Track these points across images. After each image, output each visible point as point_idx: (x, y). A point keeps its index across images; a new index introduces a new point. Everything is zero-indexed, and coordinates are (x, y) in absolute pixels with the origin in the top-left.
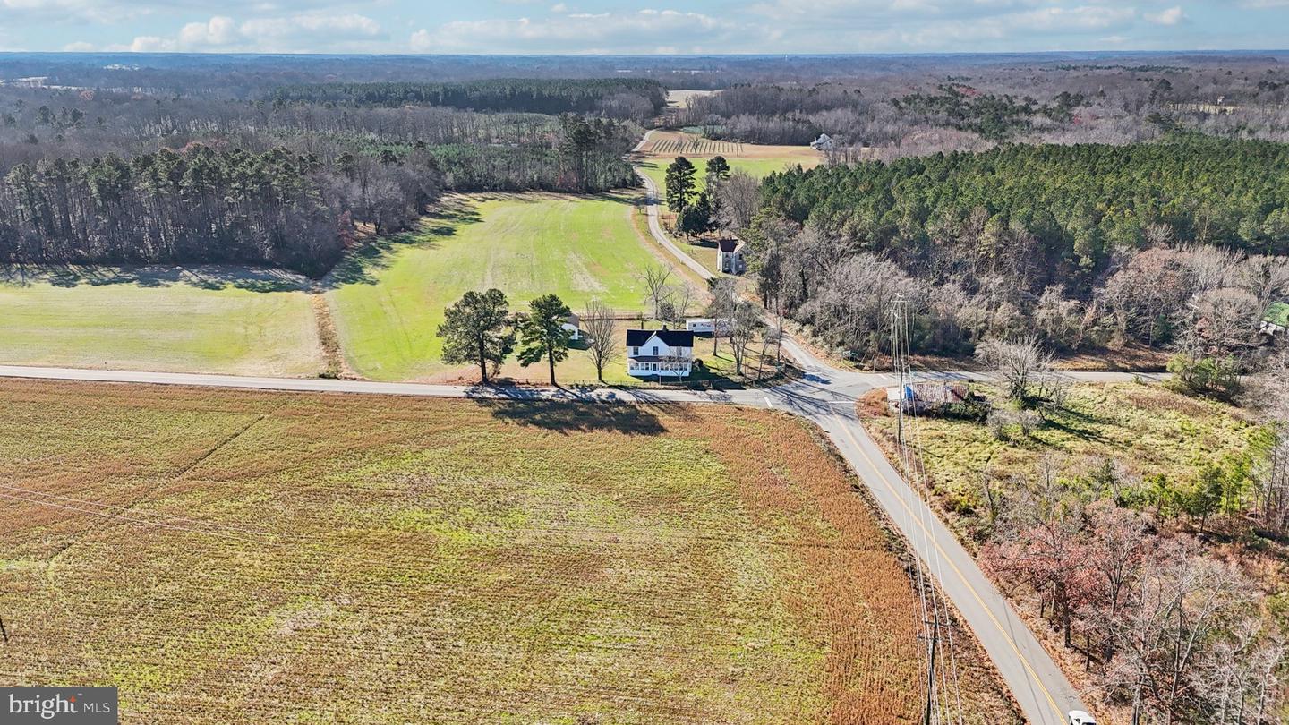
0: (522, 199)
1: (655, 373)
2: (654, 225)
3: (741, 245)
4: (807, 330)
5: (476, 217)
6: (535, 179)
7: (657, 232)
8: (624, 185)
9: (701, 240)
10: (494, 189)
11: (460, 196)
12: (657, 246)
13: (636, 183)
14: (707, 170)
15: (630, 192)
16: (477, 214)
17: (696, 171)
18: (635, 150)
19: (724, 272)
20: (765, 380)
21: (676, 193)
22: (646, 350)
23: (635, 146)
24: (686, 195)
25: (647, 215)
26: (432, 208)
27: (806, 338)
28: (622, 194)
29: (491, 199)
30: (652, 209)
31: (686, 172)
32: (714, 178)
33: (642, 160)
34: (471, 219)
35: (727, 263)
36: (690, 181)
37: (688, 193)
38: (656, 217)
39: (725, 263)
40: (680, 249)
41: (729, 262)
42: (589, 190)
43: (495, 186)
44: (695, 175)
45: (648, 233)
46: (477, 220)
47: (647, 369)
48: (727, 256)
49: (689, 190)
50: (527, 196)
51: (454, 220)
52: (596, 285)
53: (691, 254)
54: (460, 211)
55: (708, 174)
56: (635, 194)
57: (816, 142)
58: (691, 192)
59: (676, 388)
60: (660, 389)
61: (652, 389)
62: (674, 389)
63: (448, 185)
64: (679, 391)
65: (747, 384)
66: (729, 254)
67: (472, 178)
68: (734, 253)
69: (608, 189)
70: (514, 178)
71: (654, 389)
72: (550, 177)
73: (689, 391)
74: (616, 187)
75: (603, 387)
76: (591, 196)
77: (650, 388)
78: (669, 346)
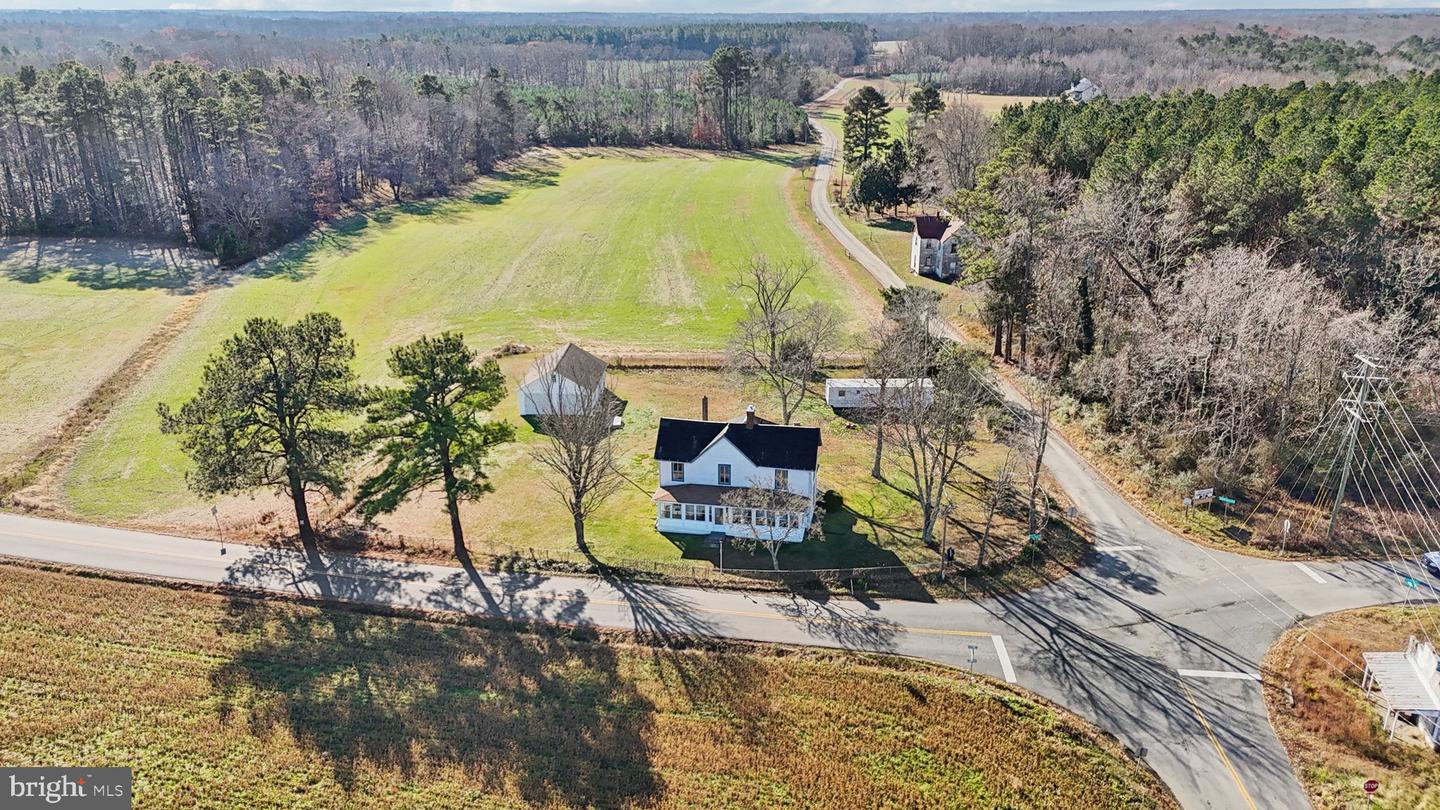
0: (633, 156)
1: (719, 529)
2: (820, 195)
3: (956, 224)
4: (1094, 416)
5: (553, 179)
6: (663, 129)
7: (822, 205)
8: (791, 139)
9: (891, 219)
10: (603, 143)
11: (553, 151)
12: (814, 227)
13: (808, 136)
14: (910, 110)
15: (796, 149)
16: (557, 175)
17: (890, 110)
18: (820, 99)
19: (922, 274)
20: (997, 569)
21: (857, 146)
22: (701, 470)
23: (821, 95)
24: (874, 149)
25: (812, 179)
26: (502, 166)
27: (1090, 434)
28: (782, 151)
29: (590, 156)
30: (822, 172)
31: (876, 111)
32: (920, 123)
33: (823, 110)
34: (544, 182)
35: (927, 258)
36: (881, 126)
37: (875, 144)
38: (825, 183)
39: (924, 260)
40: (853, 232)
41: (932, 257)
42: (736, 144)
43: (606, 138)
44: (888, 117)
45: (807, 206)
46: (551, 184)
47: (702, 518)
48: (929, 246)
49: (879, 141)
50: (646, 152)
51: (519, 182)
52: (686, 292)
53: (868, 242)
54: (537, 171)
55: (910, 115)
56: (803, 152)
57: (1073, 89)
58: (883, 144)
59: (758, 586)
60: (716, 588)
61: (695, 586)
62: (753, 590)
63: (542, 136)
64: (761, 598)
65: (946, 580)
66: (934, 241)
67: (575, 127)
68: (942, 240)
69: (765, 145)
70: (634, 127)
71: (701, 587)
72: (684, 127)
73: (786, 601)
74: (778, 142)
75: (576, 571)
76: (737, 154)
77: (690, 582)
78: (758, 464)
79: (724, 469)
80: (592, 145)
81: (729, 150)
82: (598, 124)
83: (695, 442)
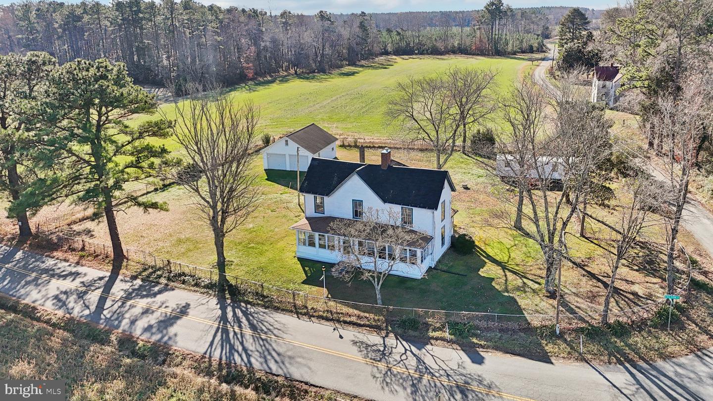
1: (344, 259)
2: (541, 71)
5: (388, 66)
6: (456, 45)
7: (540, 76)
8: (531, 51)
11: (394, 57)
13: (542, 50)
15: (532, 55)
16: (391, 65)
25: (538, 66)
28: (525, 56)
29: (414, 59)
30: (544, 63)
31: (580, 23)
34: (382, 68)
35: (603, 94)
41: (606, 94)
42: (496, 52)
45: (529, 76)
46: (385, 68)
48: (604, 87)
50: (445, 57)
51: (368, 68)
54: (381, 64)
56: (536, 56)
59: (353, 319)
60: (310, 316)
61: (292, 311)
62: (345, 322)
63: (389, 50)
64: (350, 333)
65: (561, 336)
66: (608, 83)
67: (408, 44)
68: (613, 82)
69: (515, 53)
70: (440, 45)
71: (297, 313)
72: (468, 44)
73: (374, 339)
74: (523, 52)
75: (197, 285)
76: (497, 57)
77: (289, 307)
78: (385, 201)
79: (357, 205)
80: (416, 54)
81: (494, 55)
82: (420, 43)
83: (335, 179)
